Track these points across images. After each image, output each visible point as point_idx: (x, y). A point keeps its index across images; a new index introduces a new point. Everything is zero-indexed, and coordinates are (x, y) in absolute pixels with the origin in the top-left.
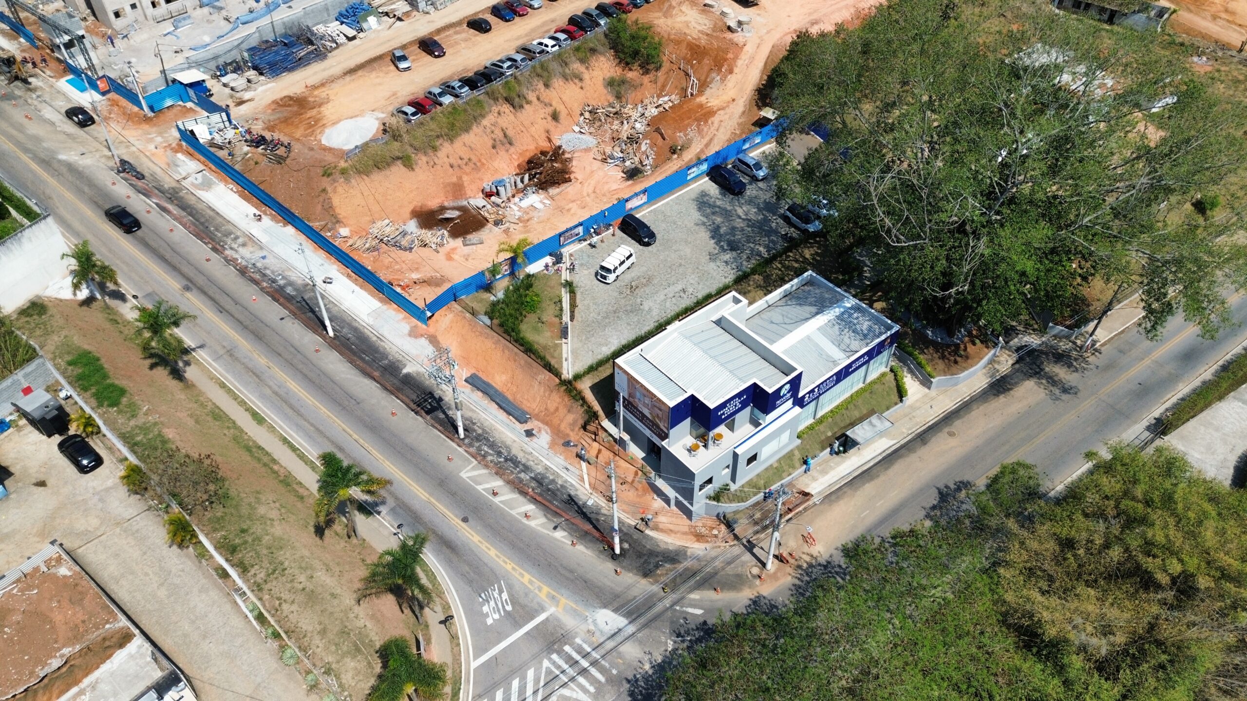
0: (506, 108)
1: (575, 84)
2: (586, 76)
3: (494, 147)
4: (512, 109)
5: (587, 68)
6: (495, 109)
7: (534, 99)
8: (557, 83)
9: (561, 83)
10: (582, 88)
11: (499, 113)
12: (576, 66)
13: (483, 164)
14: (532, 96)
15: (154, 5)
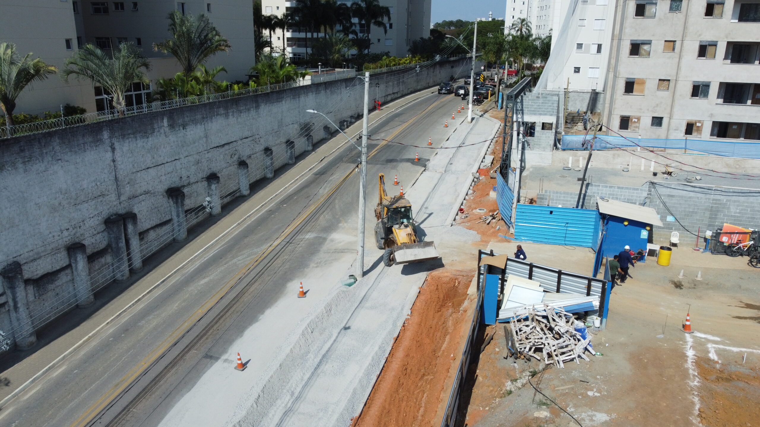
15: (690, 129)
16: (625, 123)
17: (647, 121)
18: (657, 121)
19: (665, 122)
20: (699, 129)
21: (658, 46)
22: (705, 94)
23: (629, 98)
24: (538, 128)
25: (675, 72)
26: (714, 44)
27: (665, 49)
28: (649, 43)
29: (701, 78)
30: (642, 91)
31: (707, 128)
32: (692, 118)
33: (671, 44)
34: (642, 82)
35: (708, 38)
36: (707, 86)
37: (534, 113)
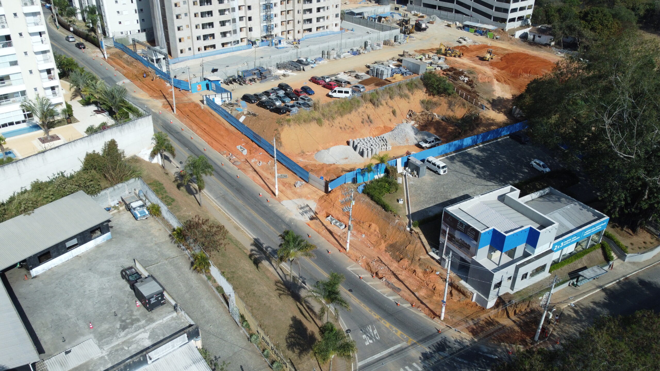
0: (370, 105)
1: (406, 100)
2: (412, 97)
3: (362, 122)
4: (373, 107)
5: (412, 94)
6: (365, 105)
7: (385, 104)
8: (397, 98)
9: (399, 99)
10: (409, 102)
11: (366, 107)
12: (407, 92)
13: (357, 130)
14: (383, 102)
15: (199, 50)
16: (182, 52)
17: (187, 49)
18: (190, 49)
19: (192, 49)
20: (201, 49)
21: (184, 27)
22: (200, 39)
23: (181, 43)
24: (162, 60)
25: (190, 34)
28: (182, 26)
29: (198, 35)
30: (184, 41)
31: (203, 49)
32: (199, 47)
33: (188, 26)
34: (183, 38)
35: (197, 23)
36: (200, 37)
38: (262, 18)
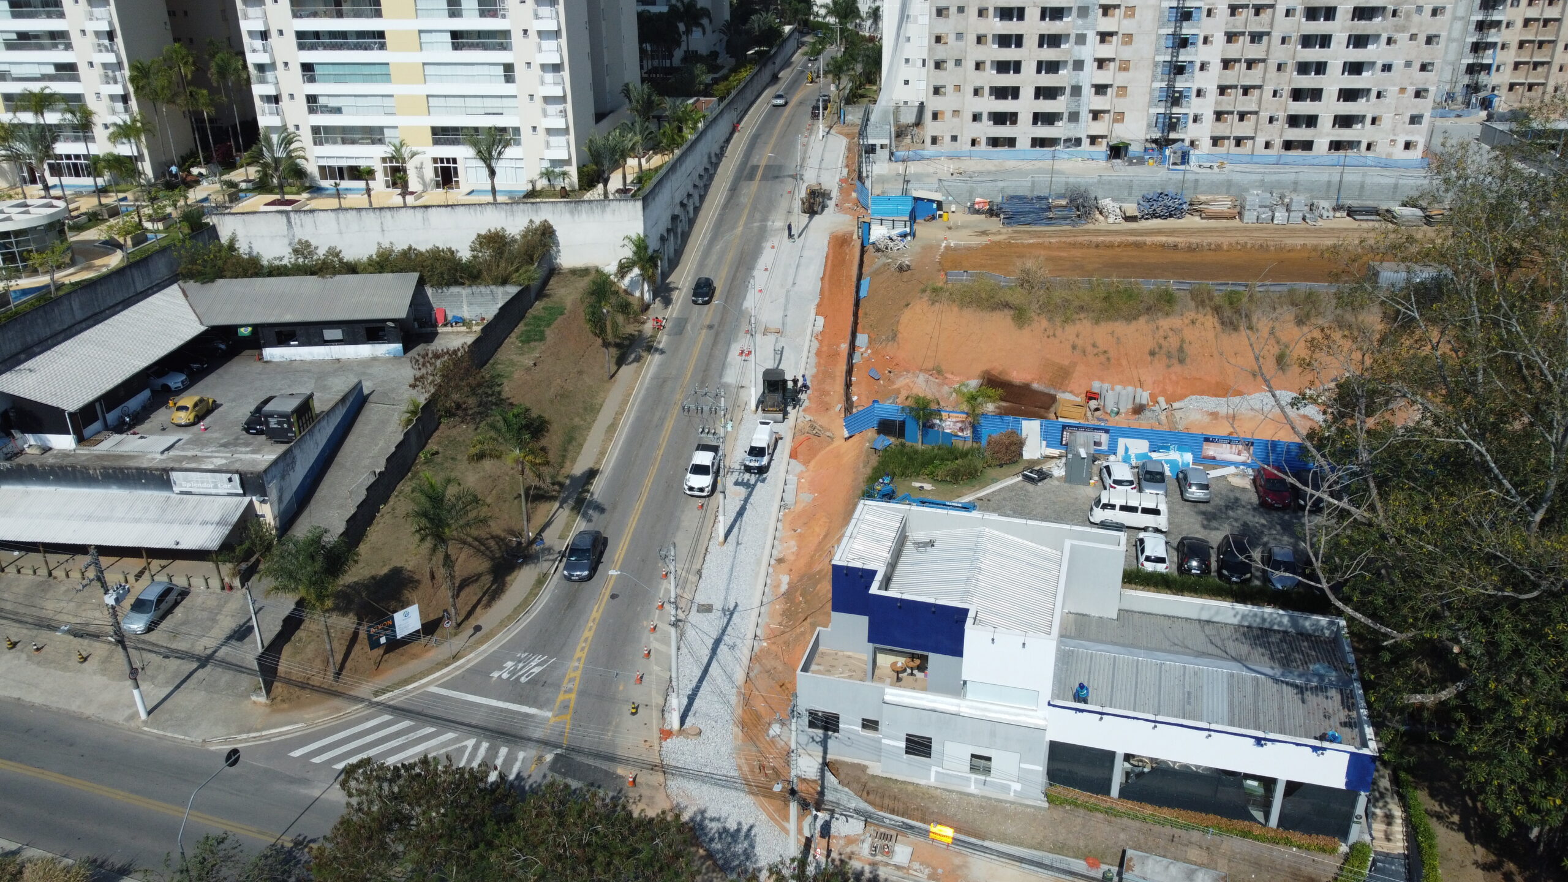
0: (1210, 321)
3: (1152, 353)
4: (1218, 325)
7: (1265, 331)
11: (1193, 322)
13: (1120, 365)
14: (1263, 324)
15: (974, 143)
16: (934, 141)
17: (948, 139)
18: (954, 138)
19: (959, 139)
20: (979, 143)
21: (950, 89)
22: (981, 119)
23: (935, 123)
24: (878, 148)
25: (961, 106)
26: (982, 88)
27: (955, 90)
28: (944, 87)
29: (977, 110)
30: (943, 119)
31: (984, 141)
32: (974, 136)
33: (958, 88)
34: (943, 113)
35: (978, 84)
36: (981, 114)
37: (874, 138)
38: (1157, 94)
